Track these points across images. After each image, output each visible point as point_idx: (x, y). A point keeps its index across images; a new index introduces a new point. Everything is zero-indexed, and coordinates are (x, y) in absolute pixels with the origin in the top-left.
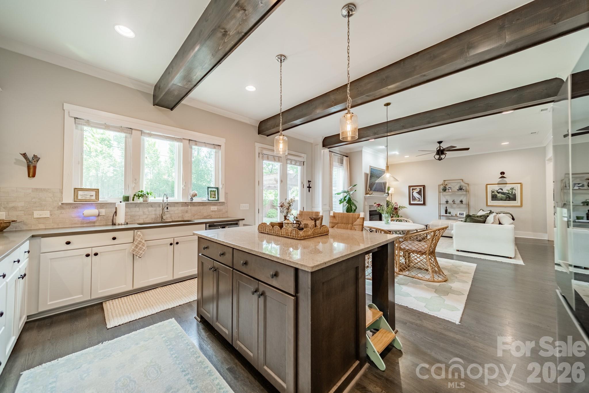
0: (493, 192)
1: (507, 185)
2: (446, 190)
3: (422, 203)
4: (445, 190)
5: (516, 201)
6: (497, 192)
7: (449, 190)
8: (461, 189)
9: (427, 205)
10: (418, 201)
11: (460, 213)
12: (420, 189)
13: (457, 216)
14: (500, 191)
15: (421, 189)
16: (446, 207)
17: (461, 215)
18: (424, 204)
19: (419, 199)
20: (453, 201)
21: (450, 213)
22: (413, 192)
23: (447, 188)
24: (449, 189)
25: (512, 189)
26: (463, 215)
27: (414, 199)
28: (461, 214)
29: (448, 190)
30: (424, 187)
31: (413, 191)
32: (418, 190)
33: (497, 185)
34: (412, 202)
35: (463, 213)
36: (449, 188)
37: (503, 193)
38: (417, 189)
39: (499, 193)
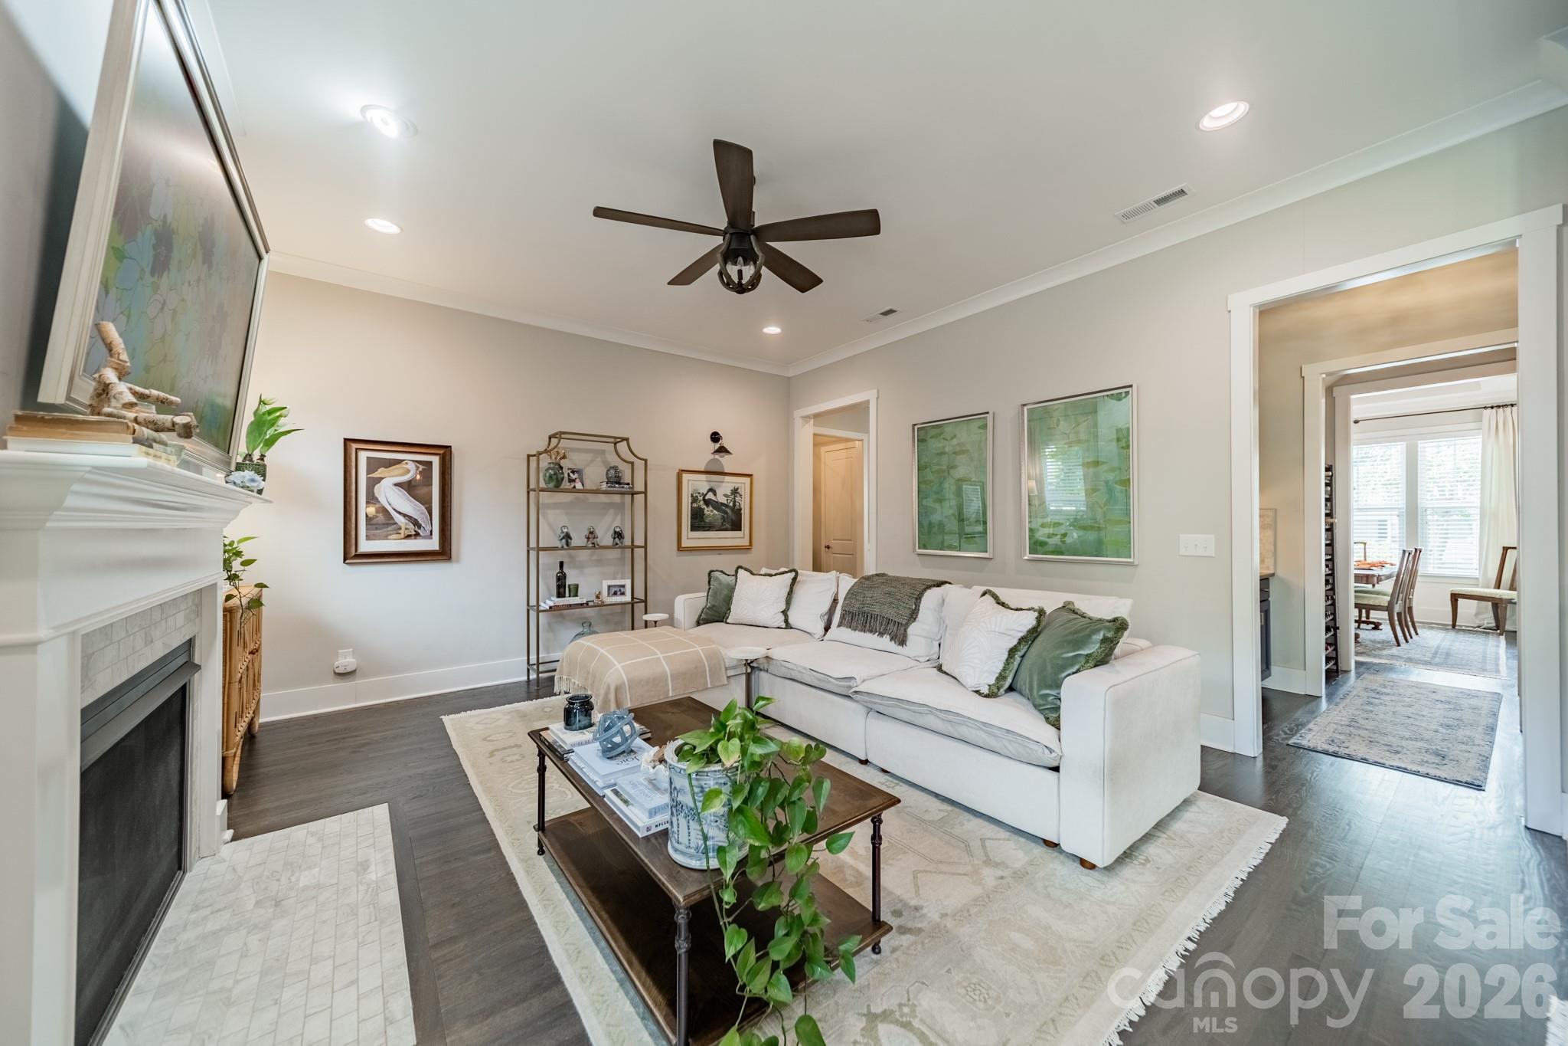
0: (694, 500)
1: (728, 478)
2: (563, 479)
3: (433, 544)
4: (557, 479)
5: (741, 530)
6: (704, 500)
7: (574, 481)
8: (615, 480)
9: (458, 561)
10: (408, 537)
11: (609, 587)
12: (421, 467)
13: (603, 605)
14: (710, 496)
15: (430, 464)
16: (561, 564)
17: (615, 593)
18: (444, 553)
19: (411, 526)
20: (591, 535)
21: (575, 591)
22: (373, 483)
23: (566, 472)
24: (573, 476)
25: (735, 492)
26: (623, 594)
27: (383, 522)
28: (613, 590)
29: (571, 481)
30: (445, 452)
31: (375, 475)
32: (409, 471)
33: (703, 477)
34: (366, 546)
35: (623, 586)
36: (573, 472)
37: (717, 506)
38: (403, 465)
39: (707, 502)
